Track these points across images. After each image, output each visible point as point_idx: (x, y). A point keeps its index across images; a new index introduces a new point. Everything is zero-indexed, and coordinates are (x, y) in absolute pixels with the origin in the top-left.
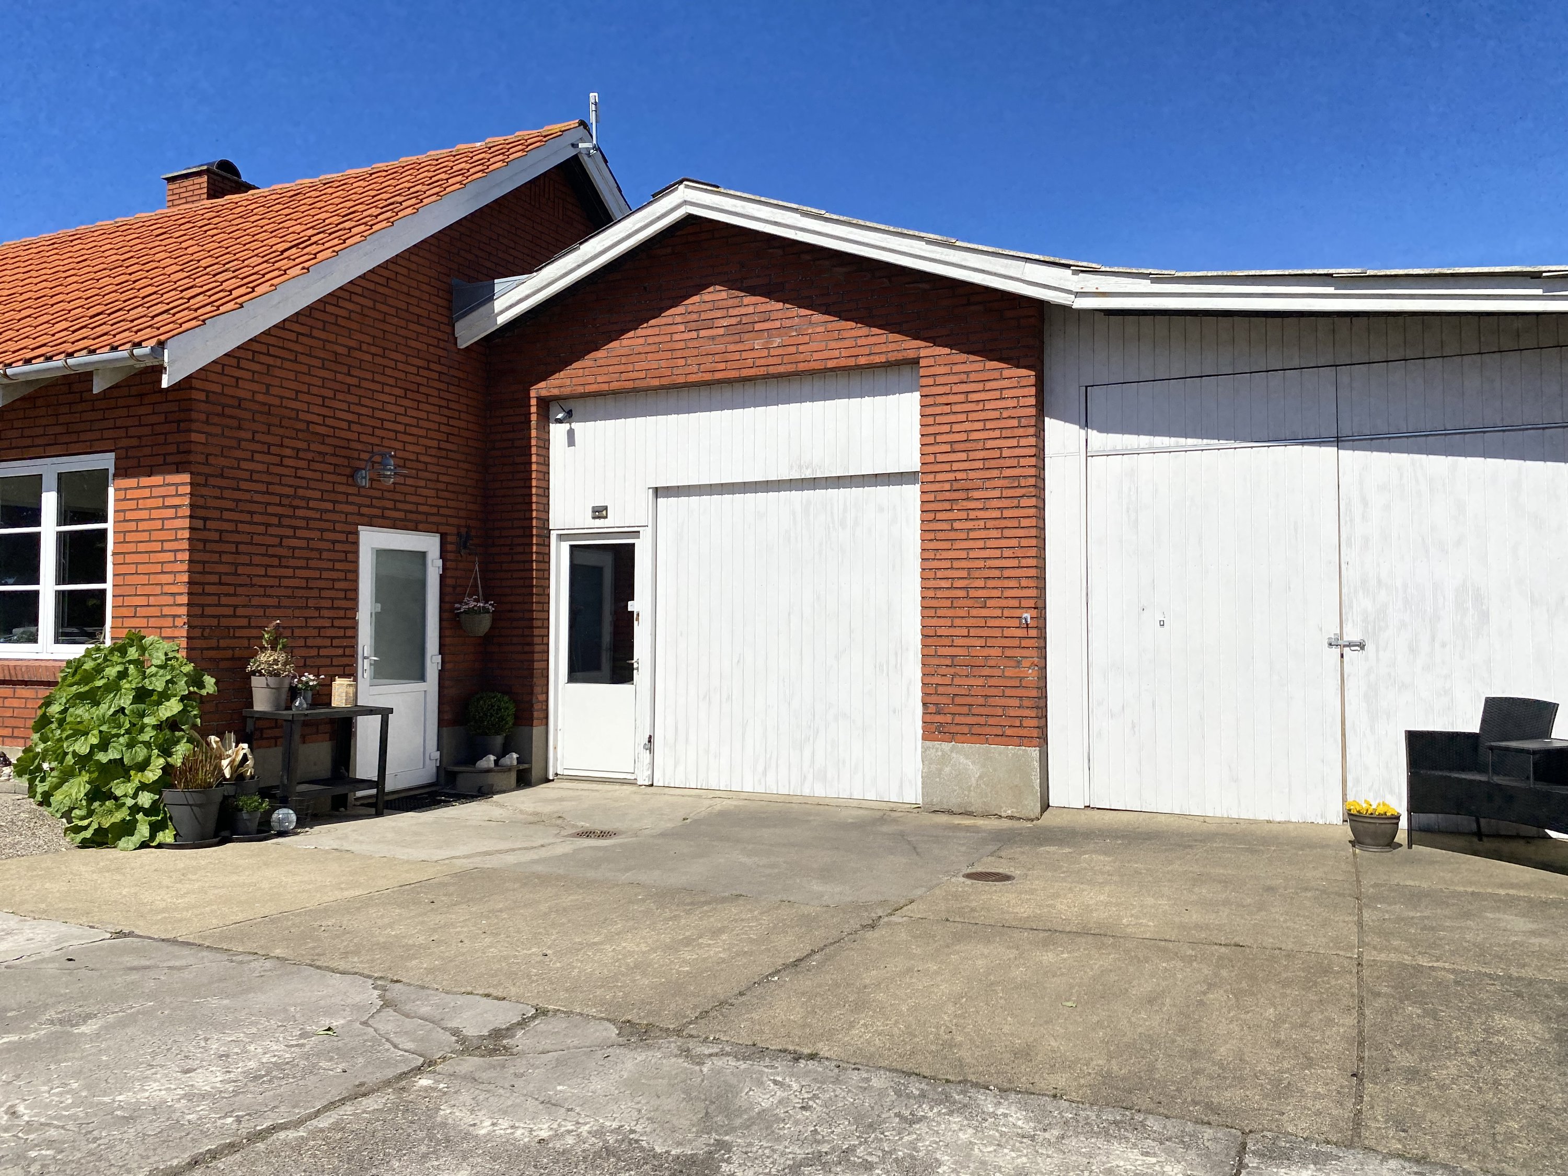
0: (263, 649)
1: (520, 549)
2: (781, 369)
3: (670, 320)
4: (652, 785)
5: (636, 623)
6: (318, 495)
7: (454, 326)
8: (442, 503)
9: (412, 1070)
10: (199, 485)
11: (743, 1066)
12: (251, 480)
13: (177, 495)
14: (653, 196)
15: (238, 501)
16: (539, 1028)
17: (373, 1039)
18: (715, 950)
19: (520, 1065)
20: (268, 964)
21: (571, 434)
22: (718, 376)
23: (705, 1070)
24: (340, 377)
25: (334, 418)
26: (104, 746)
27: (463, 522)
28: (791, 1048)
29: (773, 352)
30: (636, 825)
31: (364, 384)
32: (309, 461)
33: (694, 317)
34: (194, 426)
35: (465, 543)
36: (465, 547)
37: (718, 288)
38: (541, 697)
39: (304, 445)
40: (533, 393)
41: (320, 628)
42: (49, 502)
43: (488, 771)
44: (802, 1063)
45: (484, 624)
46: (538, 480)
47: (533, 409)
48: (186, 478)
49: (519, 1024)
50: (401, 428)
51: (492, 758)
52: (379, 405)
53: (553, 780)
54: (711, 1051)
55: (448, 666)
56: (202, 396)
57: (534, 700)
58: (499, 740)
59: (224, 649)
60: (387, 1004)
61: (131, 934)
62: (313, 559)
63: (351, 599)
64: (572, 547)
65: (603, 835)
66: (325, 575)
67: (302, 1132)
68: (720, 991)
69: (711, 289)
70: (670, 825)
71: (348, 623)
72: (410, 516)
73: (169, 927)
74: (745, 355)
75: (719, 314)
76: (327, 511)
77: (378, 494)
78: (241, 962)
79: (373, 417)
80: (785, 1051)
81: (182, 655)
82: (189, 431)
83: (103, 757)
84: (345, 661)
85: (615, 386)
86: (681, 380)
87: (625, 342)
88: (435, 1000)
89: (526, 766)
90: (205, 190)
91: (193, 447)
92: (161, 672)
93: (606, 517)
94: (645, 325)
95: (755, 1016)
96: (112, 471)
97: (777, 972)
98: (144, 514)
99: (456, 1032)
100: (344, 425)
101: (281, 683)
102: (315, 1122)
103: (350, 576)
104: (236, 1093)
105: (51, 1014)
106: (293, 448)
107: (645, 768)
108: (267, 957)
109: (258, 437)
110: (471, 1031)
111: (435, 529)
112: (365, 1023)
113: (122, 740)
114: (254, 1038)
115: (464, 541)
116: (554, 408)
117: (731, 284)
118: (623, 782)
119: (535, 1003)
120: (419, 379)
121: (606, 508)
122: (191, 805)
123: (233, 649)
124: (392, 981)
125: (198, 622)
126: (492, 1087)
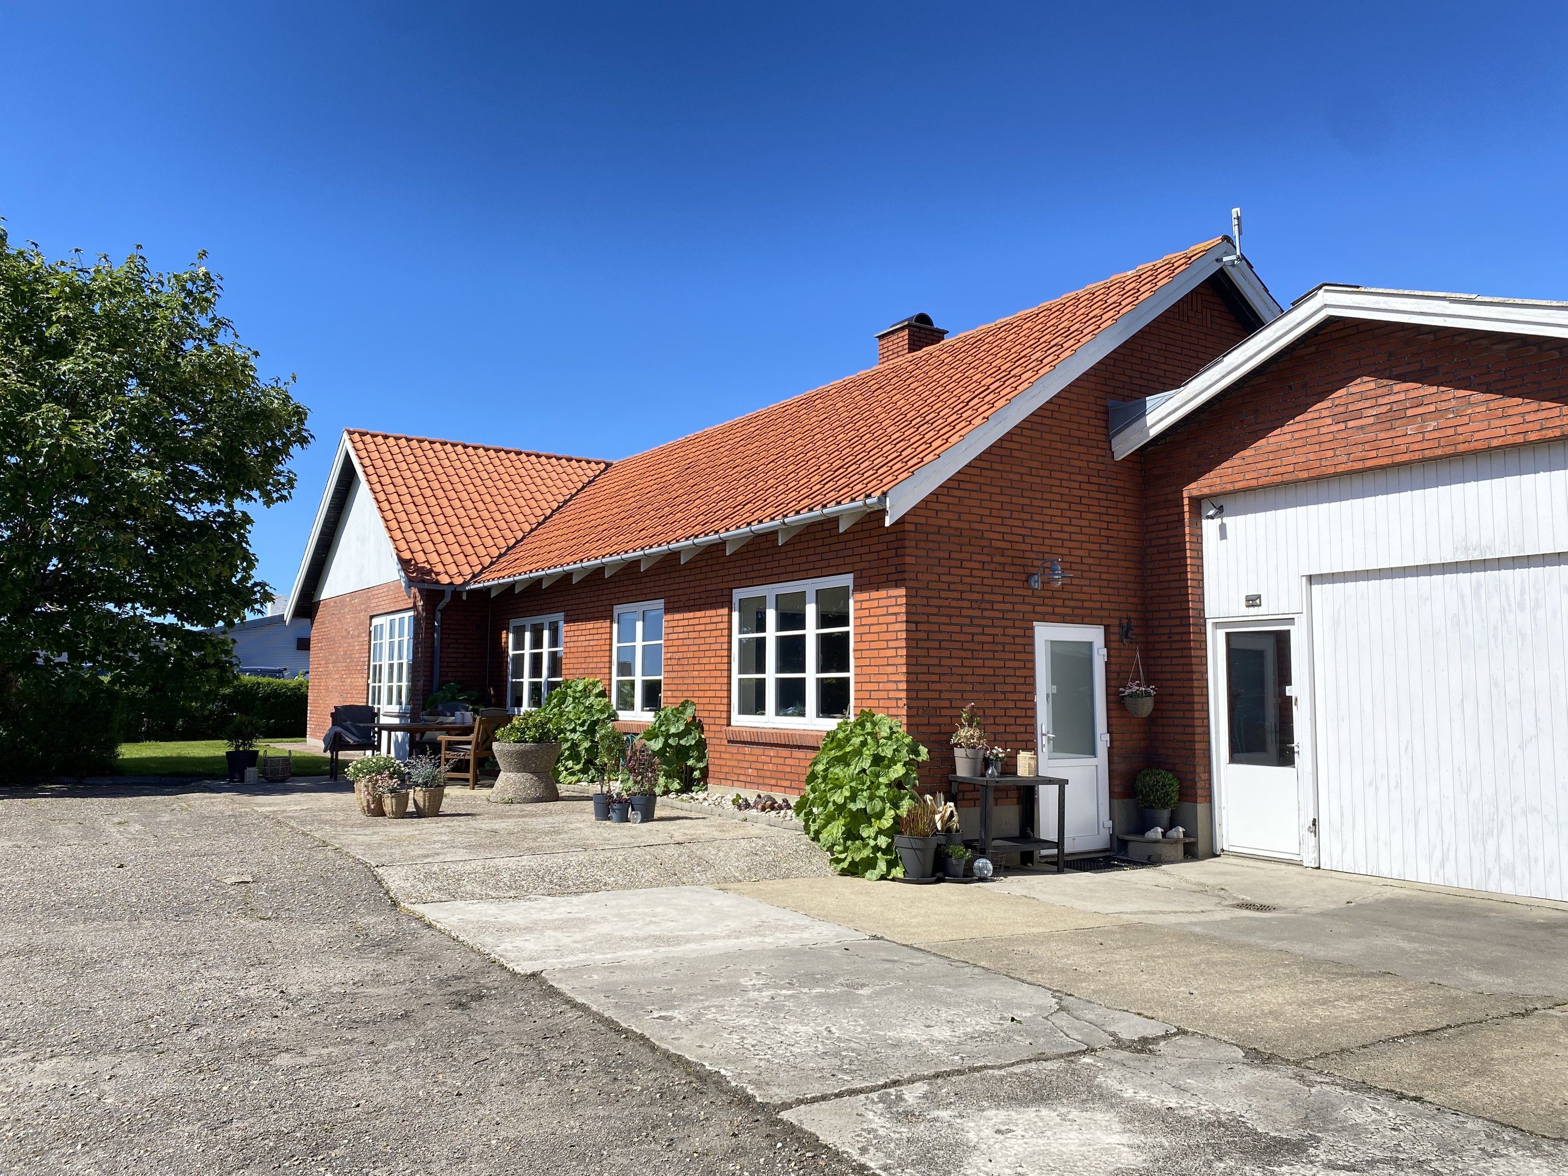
0: (962, 725)
1: (1178, 637)
2: (1439, 452)
3: (1316, 415)
4: (1319, 868)
5: (1294, 708)
6: (1000, 598)
7: (1110, 442)
8: (1105, 598)
9: (1079, 1052)
10: (911, 596)
11: (1348, 1093)
12: (949, 590)
13: (897, 605)
14: (1293, 304)
15: (939, 607)
16: (1178, 1042)
17: (1051, 1029)
18: (1348, 1011)
19: (1160, 1062)
20: (977, 970)
21: (1223, 528)
22: (1369, 464)
23: (1313, 1090)
24: (1015, 500)
25: (1011, 534)
26: (853, 798)
27: (1124, 615)
28: (1398, 1090)
29: (1427, 436)
30: (1298, 903)
31: (1035, 503)
32: (993, 571)
33: (1342, 409)
34: (908, 551)
35: (1127, 632)
36: (1127, 637)
37: (1366, 379)
38: (1204, 776)
39: (988, 559)
40: (1185, 494)
41: (1005, 709)
42: (811, 612)
43: (1156, 842)
44: (1403, 1102)
45: (1146, 707)
46: (1192, 572)
47: (1186, 508)
48: (902, 591)
49: (1163, 1036)
50: (1066, 536)
51: (1160, 830)
52: (1048, 519)
53: (1219, 856)
54: (1322, 1080)
55: (1115, 744)
56: (912, 528)
57: (1197, 779)
58: (1165, 814)
59: (934, 725)
60: (1062, 1009)
61: (882, 938)
62: (997, 651)
63: (1029, 684)
64: (1228, 634)
65: (1263, 908)
66: (1008, 664)
67: (1003, 1072)
68: (1344, 1042)
69: (1358, 381)
70: (1332, 906)
71: (1028, 705)
72: (1077, 611)
73: (907, 937)
74: (1397, 441)
75: (1368, 404)
76: (1007, 611)
77: (1049, 594)
78: (958, 967)
79: (1043, 530)
80: (1392, 1091)
81: (902, 730)
82: (904, 555)
83: (853, 807)
84: (1027, 737)
85: (1262, 481)
86: (1331, 470)
87: (1272, 440)
88: (1099, 1011)
89: (1192, 840)
90: (907, 342)
91: (907, 568)
92: (890, 743)
93: (1260, 605)
94: (1292, 422)
95: (1372, 1063)
96: (851, 588)
97: (1405, 1036)
98: (874, 620)
99: (1113, 1034)
100: (1020, 539)
101: (977, 753)
102: (1011, 1069)
103: (1028, 665)
104: (960, 1044)
105: (841, 980)
106: (980, 562)
107: (1311, 850)
108: (975, 966)
109: (953, 555)
110: (1125, 1036)
111: (1099, 621)
112: (1046, 1018)
113: (864, 793)
114: (969, 1014)
115: (1125, 632)
116: (1205, 504)
117: (1379, 373)
118: (1289, 863)
119: (1177, 1025)
120: (1081, 493)
121: (1259, 597)
122: (915, 849)
123: (940, 725)
124: (1066, 994)
125: (914, 704)
126: (1135, 1071)
